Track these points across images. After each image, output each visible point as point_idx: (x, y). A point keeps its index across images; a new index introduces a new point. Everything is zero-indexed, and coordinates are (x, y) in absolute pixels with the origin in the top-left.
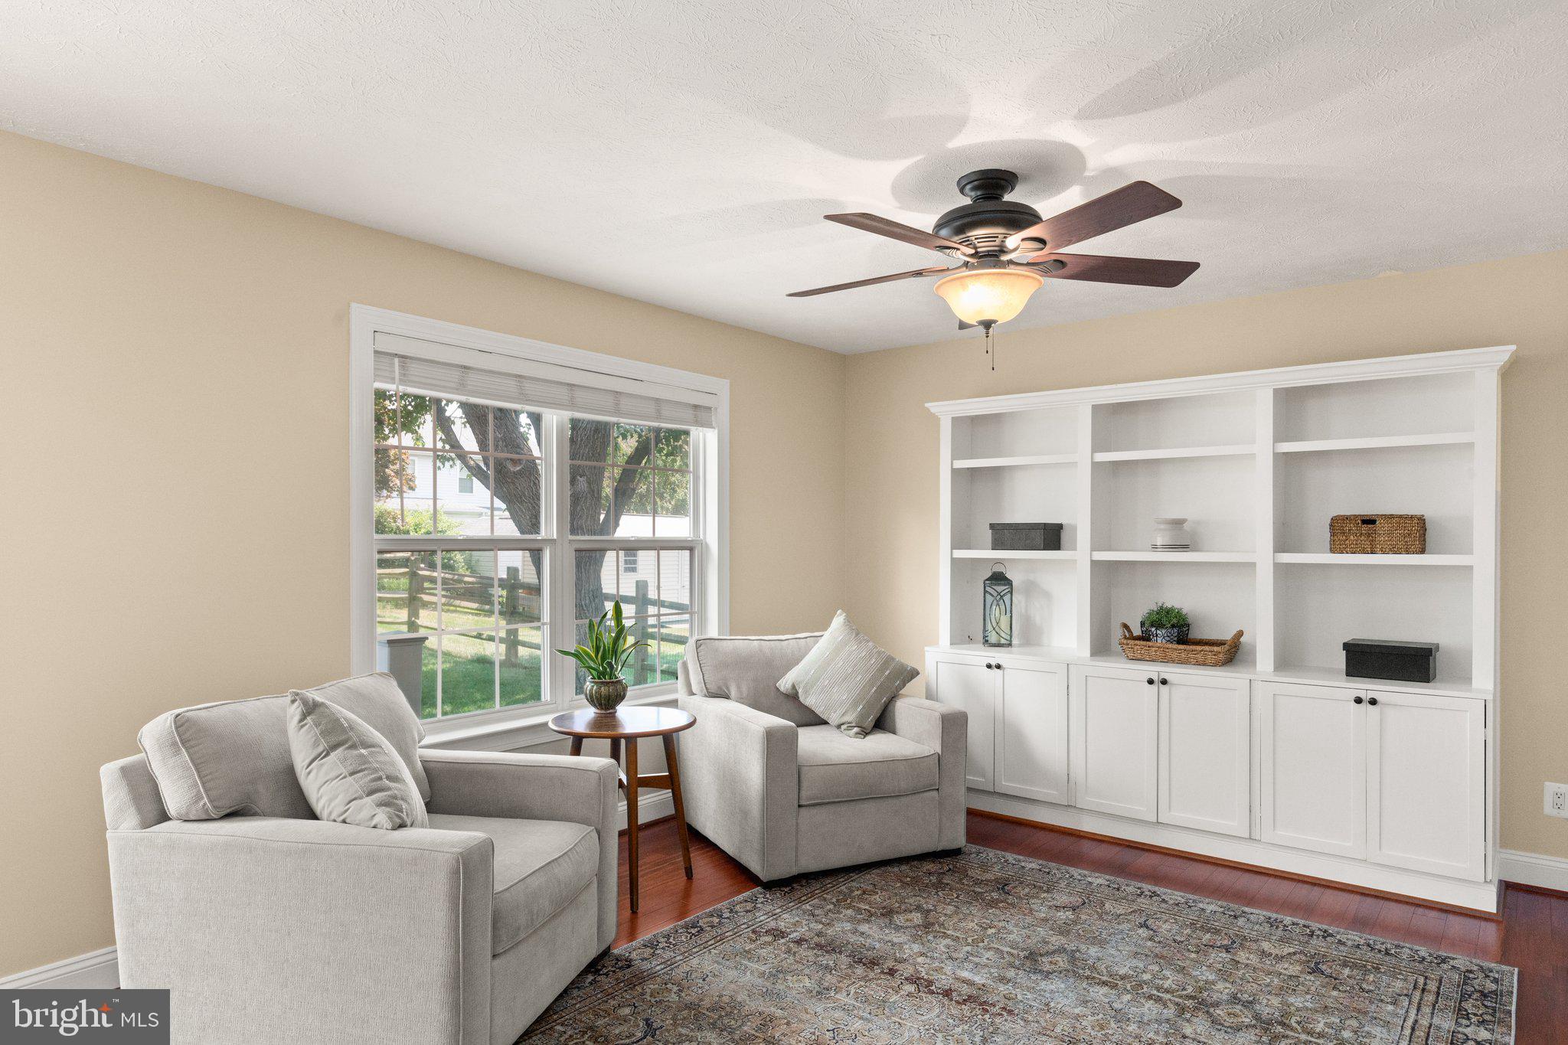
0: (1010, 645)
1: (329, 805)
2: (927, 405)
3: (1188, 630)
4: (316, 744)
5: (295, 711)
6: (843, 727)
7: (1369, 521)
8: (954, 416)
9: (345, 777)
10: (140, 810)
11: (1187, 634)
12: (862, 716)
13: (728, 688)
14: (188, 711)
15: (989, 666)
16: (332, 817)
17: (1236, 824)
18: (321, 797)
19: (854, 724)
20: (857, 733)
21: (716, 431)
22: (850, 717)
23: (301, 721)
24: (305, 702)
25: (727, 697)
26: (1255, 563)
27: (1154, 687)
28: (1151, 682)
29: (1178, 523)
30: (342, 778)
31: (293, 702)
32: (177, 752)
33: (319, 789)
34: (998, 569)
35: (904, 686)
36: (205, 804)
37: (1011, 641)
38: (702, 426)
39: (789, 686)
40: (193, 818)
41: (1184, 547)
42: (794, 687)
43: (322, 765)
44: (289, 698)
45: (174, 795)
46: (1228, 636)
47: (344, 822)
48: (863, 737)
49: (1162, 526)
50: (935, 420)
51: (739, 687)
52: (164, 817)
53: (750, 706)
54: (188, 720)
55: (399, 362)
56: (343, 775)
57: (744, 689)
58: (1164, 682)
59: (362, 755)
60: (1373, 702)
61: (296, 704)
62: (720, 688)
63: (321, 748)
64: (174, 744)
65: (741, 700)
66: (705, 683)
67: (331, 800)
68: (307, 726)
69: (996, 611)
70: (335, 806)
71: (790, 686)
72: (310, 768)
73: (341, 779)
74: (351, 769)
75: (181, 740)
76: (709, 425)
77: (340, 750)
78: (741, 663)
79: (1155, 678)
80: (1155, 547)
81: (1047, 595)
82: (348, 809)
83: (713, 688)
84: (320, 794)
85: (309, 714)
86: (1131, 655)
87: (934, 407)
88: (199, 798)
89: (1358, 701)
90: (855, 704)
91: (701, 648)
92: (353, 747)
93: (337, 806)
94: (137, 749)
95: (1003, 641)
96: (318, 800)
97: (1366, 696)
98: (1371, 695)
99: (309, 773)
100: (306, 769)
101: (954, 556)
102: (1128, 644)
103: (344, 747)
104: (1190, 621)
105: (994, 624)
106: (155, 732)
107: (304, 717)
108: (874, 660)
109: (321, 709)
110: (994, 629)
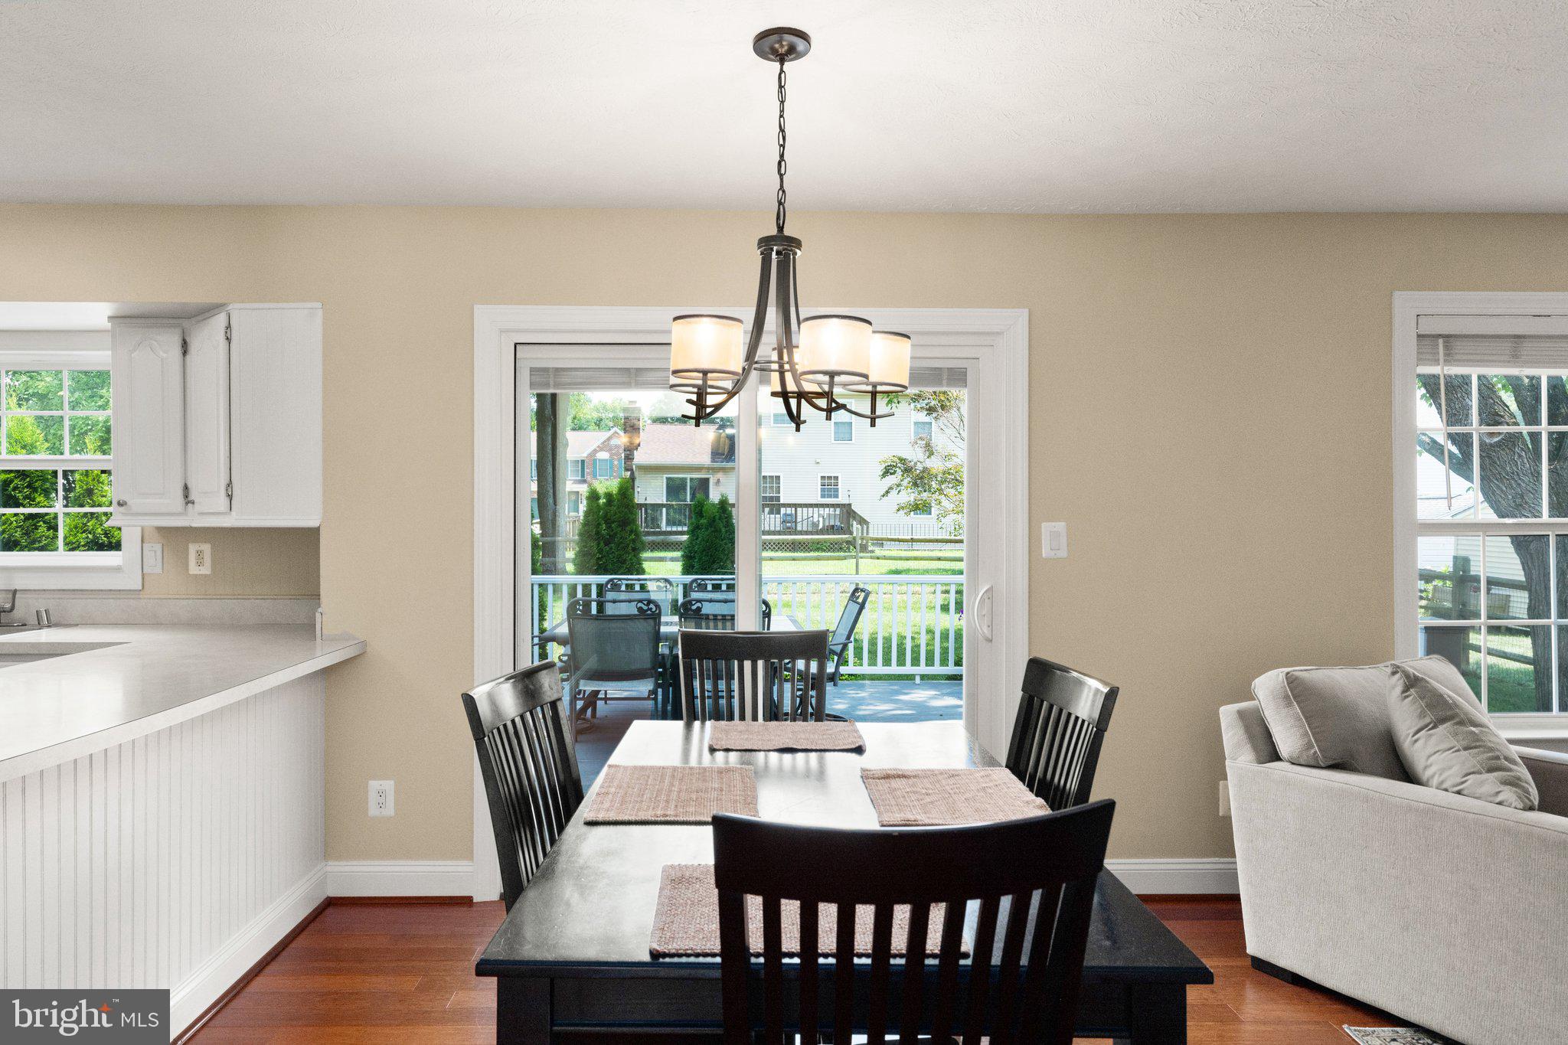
1: (1441, 774)
4: (1422, 715)
5: (1398, 682)
9: (1458, 750)
10: (1255, 749)
14: (1294, 671)
16: (1444, 786)
18: (1431, 765)
23: (1404, 692)
24: (1407, 675)
30: (1456, 751)
31: (1394, 673)
32: (1289, 705)
33: (1429, 757)
36: (1315, 752)
40: (1303, 763)
43: (1431, 735)
44: (1389, 670)
45: (1287, 740)
47: (1459, 793)
52: (1275, 756)
54: (1297, 678)
55: (1444, 342)
56: (1455, 749)
59: (1473, 733)
61: (1397, 676)
63: (1427, 720)
64: (1286, 697)
67: (1443, 770)
68: (1412, 697)
70: (1449, 776)
72: (1416, 737)
73: (1453, 752)
74: (1465, 743)
75: (1293, 695)
77: (1448, 724)
82: (1465, 781)
84: (1429, 762)
85: (1412, 686)
88: (1309, 746)
92: (1461, 723)
93: (1452, 777)
94: (1251, 697)
96: (1426, 768)
99: (1416, 741)
100: (1413, 736)
103: (1452, 722)
106: (1267, 686)
107: (1406, 689)
109: (1423, 684)
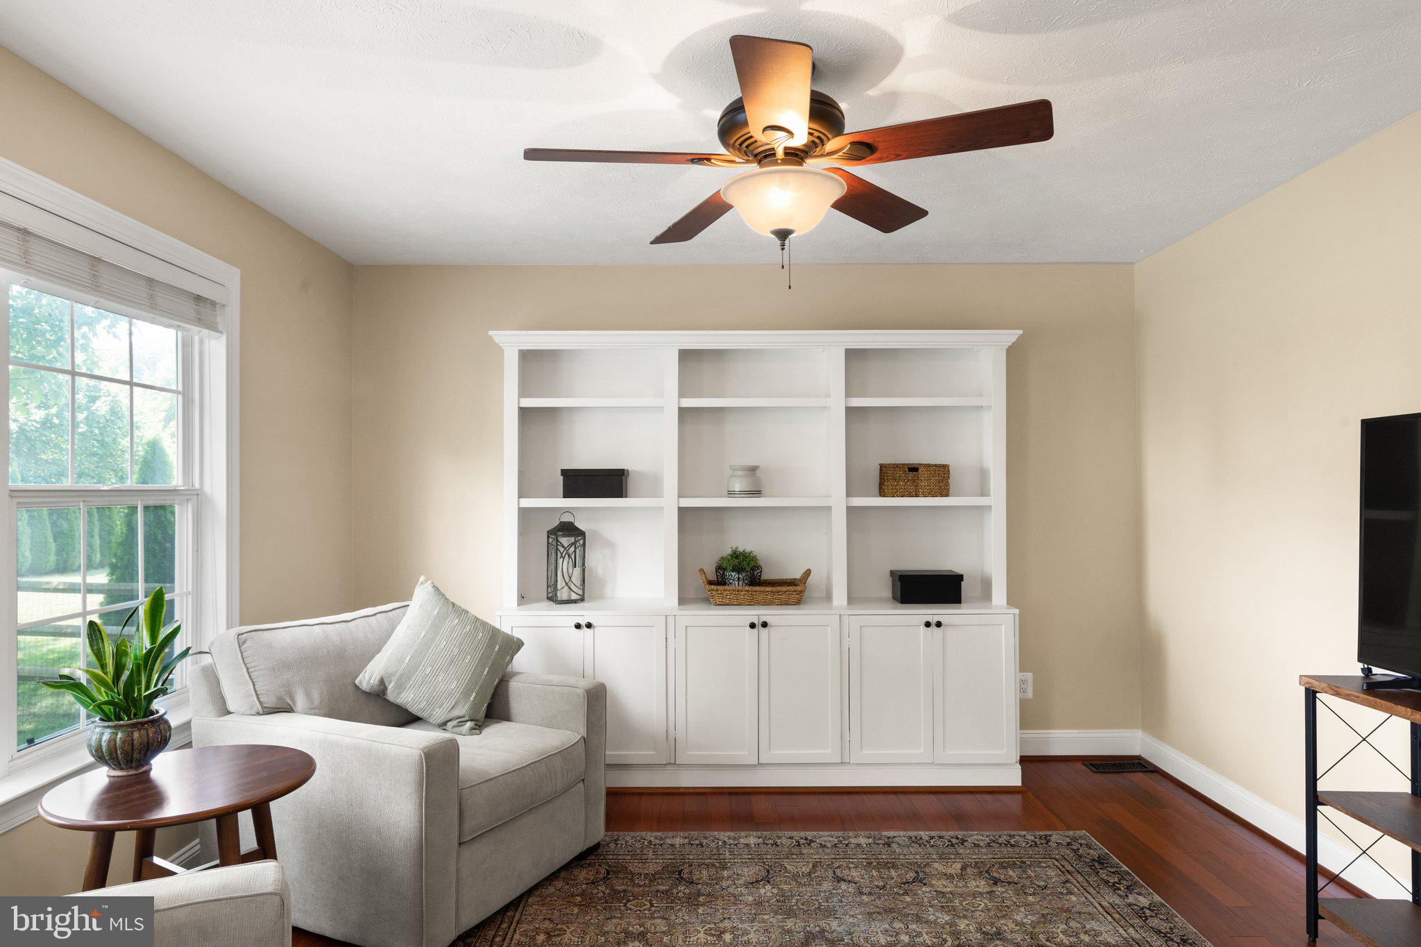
0: (582, 600)
2: (491, 333)
3: (761, 571)
6: (450, 725)
7: (914, 469)
8: (520, 348)
11: (760, 576)
12: (475, 706)
13: (292, 698)
15: (578, 626)
17: (828, 752)
19: (467, 718)
20: (472, 729)
21: (224, 338)
22: (462, 710)
25: (289, 710)
26: (830, 507)
27: (755, 631)
28: (753, 626)
29: (753, 470)
34: (567, 518)
35: (512, 659)
37: (583, 596)
38: (207, 328)
39: (375, 680)
41: (756, 493)
42: (382, 681)
46: (797, 574)
48: (478, 732)
49: (739, 473)
50: (498, 351)
51: (308, 695)
53: (325, 716)
57: (316, 696)
58: (765, 625)
60: (939, 624)
62: (280, 699)
65: (313, 711)
66: (257, 695)
69: (564, 565)
71: (377, 680)
76: (213, 327)
78: (308, 660)
79: (756, 622)
80: (731, 494)
81: (611, 545)
83: (270, 701)
86: (719, 600)
87: (499, 336)
89: (928, 624)
90: (466, 694)
91: (245, 646)
95: (574, 597)
97: (934, 620)
98: (936, 619)
101: (522, 506)
102: (717, 590)
104: (761, 563)
105: (567, 580)
108: (481, 635)
110: (567, 584)
